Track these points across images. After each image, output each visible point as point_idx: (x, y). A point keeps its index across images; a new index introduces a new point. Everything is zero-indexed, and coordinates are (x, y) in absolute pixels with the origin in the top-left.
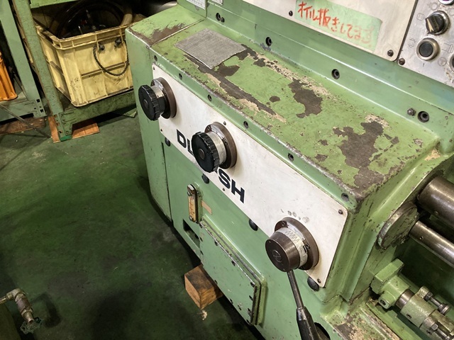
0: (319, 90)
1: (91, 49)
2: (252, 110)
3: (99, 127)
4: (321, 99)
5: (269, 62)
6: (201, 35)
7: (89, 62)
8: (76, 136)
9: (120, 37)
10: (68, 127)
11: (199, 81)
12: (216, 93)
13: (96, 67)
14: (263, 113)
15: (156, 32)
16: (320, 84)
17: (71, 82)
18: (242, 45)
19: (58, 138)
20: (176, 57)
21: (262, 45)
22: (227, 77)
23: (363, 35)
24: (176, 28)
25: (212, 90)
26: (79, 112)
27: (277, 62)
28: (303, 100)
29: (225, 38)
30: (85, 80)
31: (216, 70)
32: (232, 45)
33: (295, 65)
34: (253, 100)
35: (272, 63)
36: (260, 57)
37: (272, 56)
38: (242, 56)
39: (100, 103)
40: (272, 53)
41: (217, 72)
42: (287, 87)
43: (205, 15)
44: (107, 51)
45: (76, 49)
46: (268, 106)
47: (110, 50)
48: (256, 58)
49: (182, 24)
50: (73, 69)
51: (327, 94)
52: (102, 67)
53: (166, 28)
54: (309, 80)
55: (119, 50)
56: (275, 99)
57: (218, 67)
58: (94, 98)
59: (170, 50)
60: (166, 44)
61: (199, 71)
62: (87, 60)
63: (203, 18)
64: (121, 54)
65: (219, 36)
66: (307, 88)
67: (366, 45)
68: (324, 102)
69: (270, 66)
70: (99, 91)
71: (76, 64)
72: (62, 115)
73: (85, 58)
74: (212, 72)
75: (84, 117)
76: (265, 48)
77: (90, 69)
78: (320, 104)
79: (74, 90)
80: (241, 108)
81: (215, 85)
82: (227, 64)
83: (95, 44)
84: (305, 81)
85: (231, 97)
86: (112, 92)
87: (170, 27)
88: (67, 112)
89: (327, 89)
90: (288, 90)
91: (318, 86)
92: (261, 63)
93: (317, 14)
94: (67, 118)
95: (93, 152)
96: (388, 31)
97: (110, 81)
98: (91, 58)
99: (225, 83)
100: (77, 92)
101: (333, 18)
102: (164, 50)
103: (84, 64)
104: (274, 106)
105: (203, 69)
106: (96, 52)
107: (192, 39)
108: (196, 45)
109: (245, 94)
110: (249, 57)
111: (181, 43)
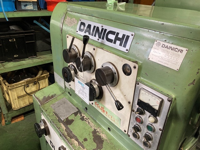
0: (103, 136)
1: (23, 87)
2: (76, 145)
3: (24, 116)
4: (103, 141)
5: (86, 118)
6: (61, 101)
7: (22, 92)
8: (13, 122)
9: (36, 81)
10: (9, 119)
11: (57, 127)
12: (63, 134)
13: (25, 93)
14: (80, 147)
15: (44, 97)
16: (104, 132)
17: (13, 100)
18: (77, 108)
19: (4, 123)
20: (50, 113)
21: (84, 109)
22: (68, 126)
23: (116, 121)
24: (52, 96)
25: (62, 133)
26: (15, 112)
27: (89, 118)
28: (96, 141)
29: (71, 104)
30: (19, 99)
31: (65, 121)
32: (73, 108)
33: (95, 121)
34: (77, 140)
35: (87, 119)
36: (83, 115)
37: (87, 115)
38: (76, 114)
39: (25, 107)
40: (88, 114)
41: (65, 122)
42: (91, 133)
43: (64, 90)
44: (30, 87)
45: (16, 88)
46: (82, 143)
47: (32, 86)
48: (81, 116)
49: (55, 94)
50: (14, 95)
51: (106, 138)
52: (27, 93)
53: (49, 96)
54: (100, 130)
55: (35, 86)
56: (85, 140)
57: (66, 120)
58: (23, 106)
59: (48, 109)
60: (47, 105)
61: (58, 122)
62: (21, 91)
63: (64, 92)
64: (36, 87)
65: (69, 102)
66: (99, 134)
67: (117, 125)
68: (104, 143)
69: (86, 121)
70: (25, 103)
71: (15, 93)
72: (7, 114)
73: (20, 90)
74: (63, 122)
75: (17, 114)
76: (85, 110)
77: (22, 94)
78: (103, 144)
79: (14, 103)
80: (72, 144)
81: (63, 130)
82: (70, 118)
83: (25, 85)
84: (99, 130)
85: (69, 137)
86: (31, 102)
87: (50, 95)
88: (9, 112)
89: (106, 135)
90: (91, 134)
91: (103, 133)
92: (82, 119)
93: (101, 108)
94: (9, 115)
95: (20, 130)
96: (123, 123)
97: (31, 98)
98: (23, 90)
99: (67, 129)
100: (15, 104)
101: (106, 111)
102: (46, 108)
103: (19, 93)
104: (85, 144)
105: (60, 120)
106: (25, 88)
107: (58, 103)
108: (59, 106)
109: (74, 136)
110: (79, 115)
111: (53, 105)
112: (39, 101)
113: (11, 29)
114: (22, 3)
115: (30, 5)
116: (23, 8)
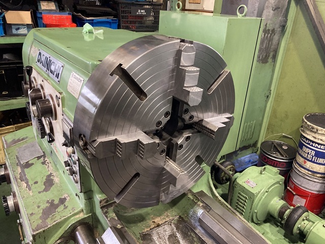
0: (56, 180)
2: (23, 187)
4: (53, 184)
11: (13, 170)
12: (15, 177)
14: (26, 189)
15: (14, 140)
16: (59, 176)
18: (43, 152)
20: (12, 156)
21: (50, 153)
22: (25, 169)
24: (23, 139)
27: (50, 163)
28: (46, 184)
29: (39, 147)
32: (39, 151)
33: (56, 166)
34: (27, 183)
35: (48, 163)
36: (46, 159)
37: (51, 160)
38: (39, 158)
40: (52, 158)
41: (23, 166)
42: (45, 177)
46: (31, 186)
48: (44, 160)
49: (27, 137)
51: (58, 182)
53: (19, 139)
54: (56, 174)
57: (25, 163)
59: (12, 152)
60: (12, 148)
61: (16, 165)
65: (38, 145)
66: (52, 178)
68: (53, 186)
69: (46, 165)
74: (21, 165)
80: (19, 186)
81: (17, 173)
82: (30, 162)
84: (54, 174)
85: (19, 180)
87: (21, 138)
89: (60, 179)
91: (57, 177)
92: (44, 163)
99: (23, 171)
102: (10, 152)
104: (34, 186)
105: (19, 164)
107: (25, 147)
108: (25, 150)
109: (26, 179)
110: (42, 159)
111: (20, 148)
112: (6, 144)
113: (4, 57)
114: (13, 26)
115: (25, 28)
116: (14, 31)
